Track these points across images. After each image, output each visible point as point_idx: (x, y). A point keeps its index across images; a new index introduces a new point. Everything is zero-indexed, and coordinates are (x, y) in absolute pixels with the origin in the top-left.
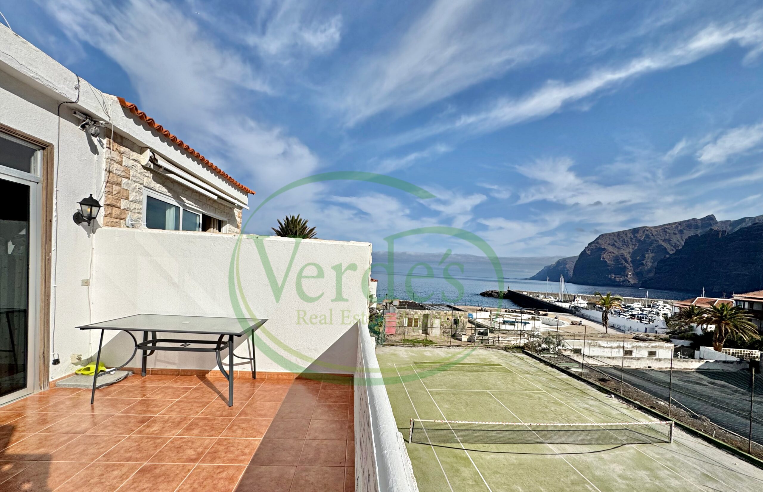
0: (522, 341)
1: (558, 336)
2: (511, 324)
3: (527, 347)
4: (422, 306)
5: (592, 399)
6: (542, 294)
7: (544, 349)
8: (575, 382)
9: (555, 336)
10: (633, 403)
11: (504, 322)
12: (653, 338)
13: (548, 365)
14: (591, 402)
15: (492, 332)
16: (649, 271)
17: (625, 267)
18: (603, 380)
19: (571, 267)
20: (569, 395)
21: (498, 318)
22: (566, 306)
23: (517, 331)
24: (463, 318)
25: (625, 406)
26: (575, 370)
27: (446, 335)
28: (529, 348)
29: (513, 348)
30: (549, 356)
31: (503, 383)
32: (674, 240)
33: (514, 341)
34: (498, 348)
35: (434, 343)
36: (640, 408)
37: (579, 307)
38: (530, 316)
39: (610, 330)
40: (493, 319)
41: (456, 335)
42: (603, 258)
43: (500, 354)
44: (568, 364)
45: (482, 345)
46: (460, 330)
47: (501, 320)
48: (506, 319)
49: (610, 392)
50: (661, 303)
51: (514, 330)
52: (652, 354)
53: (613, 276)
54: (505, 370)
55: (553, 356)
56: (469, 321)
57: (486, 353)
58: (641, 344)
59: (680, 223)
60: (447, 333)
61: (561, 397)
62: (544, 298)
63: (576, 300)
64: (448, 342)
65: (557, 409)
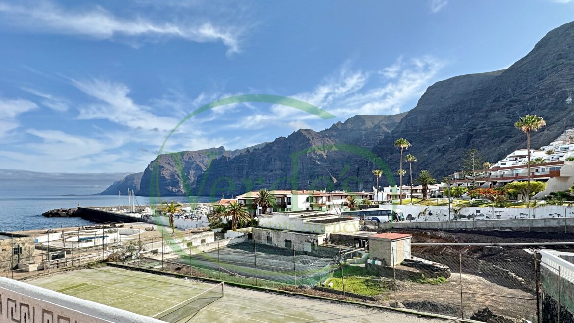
0: (105, 255)
2: (88, 241)
3: (111, 259)
5: (173, 286)
6: (115, 207)
7: (127, 257)
8: (158, 277)
9: (137, 243)
10: (199, 278)
11: (80, 241)
12: (202, 230)
13: (134, 270)
14: (173, 289)
15: (68, 253)
16: (193, 183)
17: (178, 181)
18: (178, 269)
19: (138, 182)
20: (156, 289)
21: (70, 237)
22: (138, 216)
23: (99, 245)
24: (26, 244)
25: (195, 282)
26: (157, 267)
28: (113, 259)
29: (97, 264)
30: (133, 261)
32: (205, 162)
33: (96, 256)
34: (79, 267)
36: (204, 281)
37: (150, 215)
38: (107, 230)
40: (66, 239)
41: (19, 266)
42: (163, 174)
43: (83, 273)
44: (150, 264)
45: (58, 269)
46: (24, 260)
47: (76, 239)
48: (81, 237)
49: (184, 276)
50: (202, 205)
51: (94, 246)
52: (203, 241)
54: (91, 288)
55: (136, 261)
56: (37, 248)
57: (66, 277)
58: (197, 236)
59: (208, 150)
60: (5, 267)
61: (150, 293)
62: (117, 211)
63: (146, 209)
65: (149, 304)
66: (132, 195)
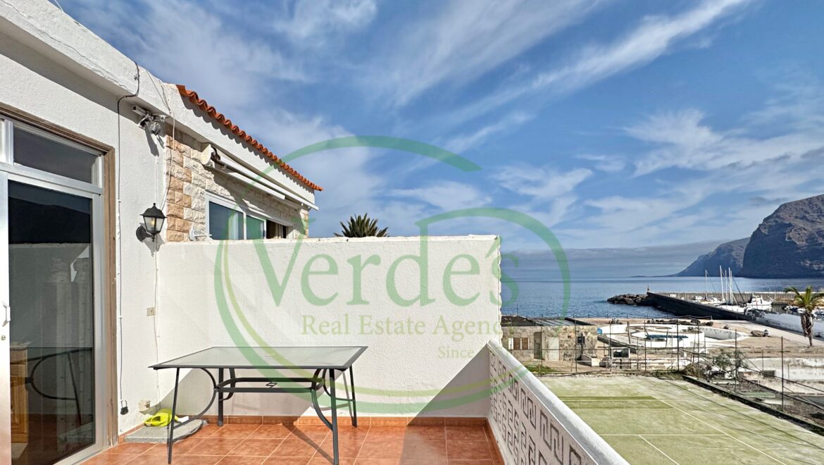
0: (681, 364)
1: (737, 353)
2: (659, 340)
3: (689, 371)
4: (531, 321)
5: (805, 446)
6: (699, 295)
7: (716, 373)
9: (733, 354)
11: (649, 338)
13: (726, 396)
14: (806, 450)
15: (633, 351)
18: (819, 416)
19: (739, 254)
20: (768, 440)
21: (638, 332)
22: (741, 310)
23: (672, 348)
24: (590, 335)
26: (769, 402)
27: (568, 359)
28: (693, 372)
29: (668, 374)
30: (725, 382)
31: (661, 424)
33: (668, 363)
34: (645, 373)
35: (553, 371)
37: (762, 310)
38: (686, 327)
39: (815, 342)
40: (631, 333)
41: (582, 358)
42: (790, 238)
43: (651, 382)
44: (758, 393)
45: (621, 370)
46: (587, 351)
47: (642, 335)
48: (650, 333)
51: (666, 348)
53: (808, 263)
54: (660, 405)
55: (731, 382)
56: (599, 339)
57: (629, 382)
60: (570, 356)
61: (754, 442)
62: (702, 300)
63: (753, 300)
64: (572, 368)
65: (752, 460)
66: (728, 276)
